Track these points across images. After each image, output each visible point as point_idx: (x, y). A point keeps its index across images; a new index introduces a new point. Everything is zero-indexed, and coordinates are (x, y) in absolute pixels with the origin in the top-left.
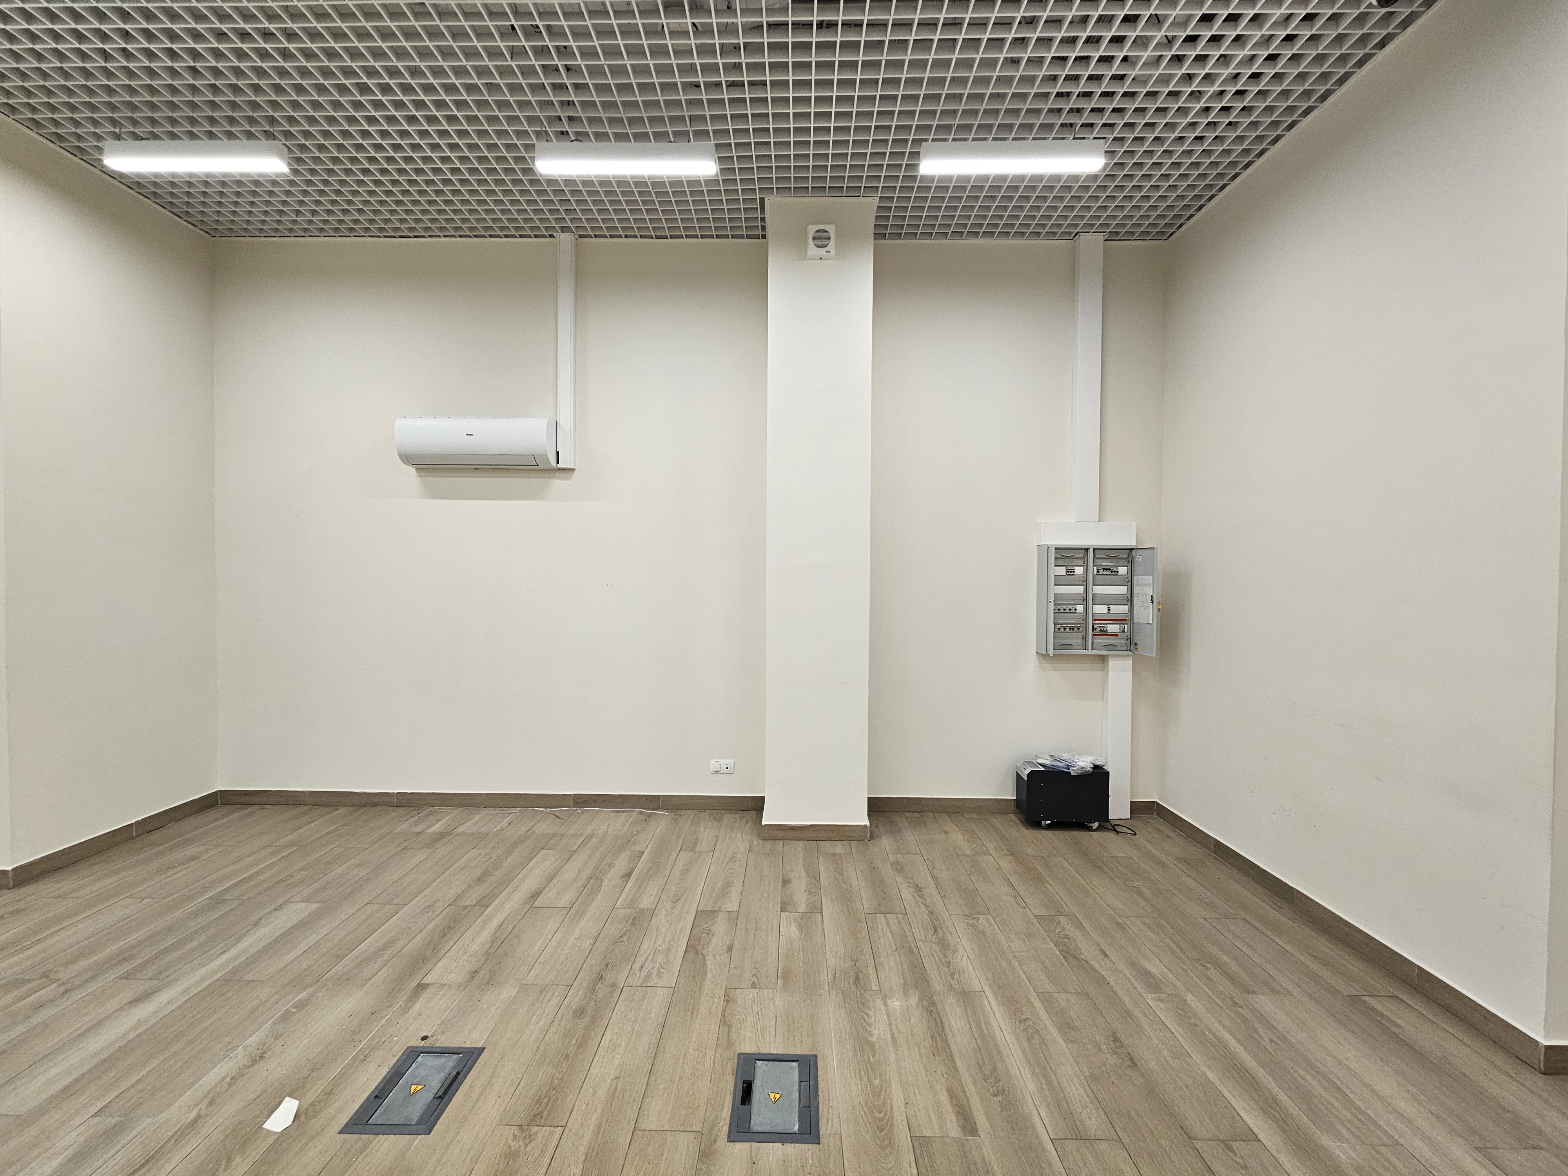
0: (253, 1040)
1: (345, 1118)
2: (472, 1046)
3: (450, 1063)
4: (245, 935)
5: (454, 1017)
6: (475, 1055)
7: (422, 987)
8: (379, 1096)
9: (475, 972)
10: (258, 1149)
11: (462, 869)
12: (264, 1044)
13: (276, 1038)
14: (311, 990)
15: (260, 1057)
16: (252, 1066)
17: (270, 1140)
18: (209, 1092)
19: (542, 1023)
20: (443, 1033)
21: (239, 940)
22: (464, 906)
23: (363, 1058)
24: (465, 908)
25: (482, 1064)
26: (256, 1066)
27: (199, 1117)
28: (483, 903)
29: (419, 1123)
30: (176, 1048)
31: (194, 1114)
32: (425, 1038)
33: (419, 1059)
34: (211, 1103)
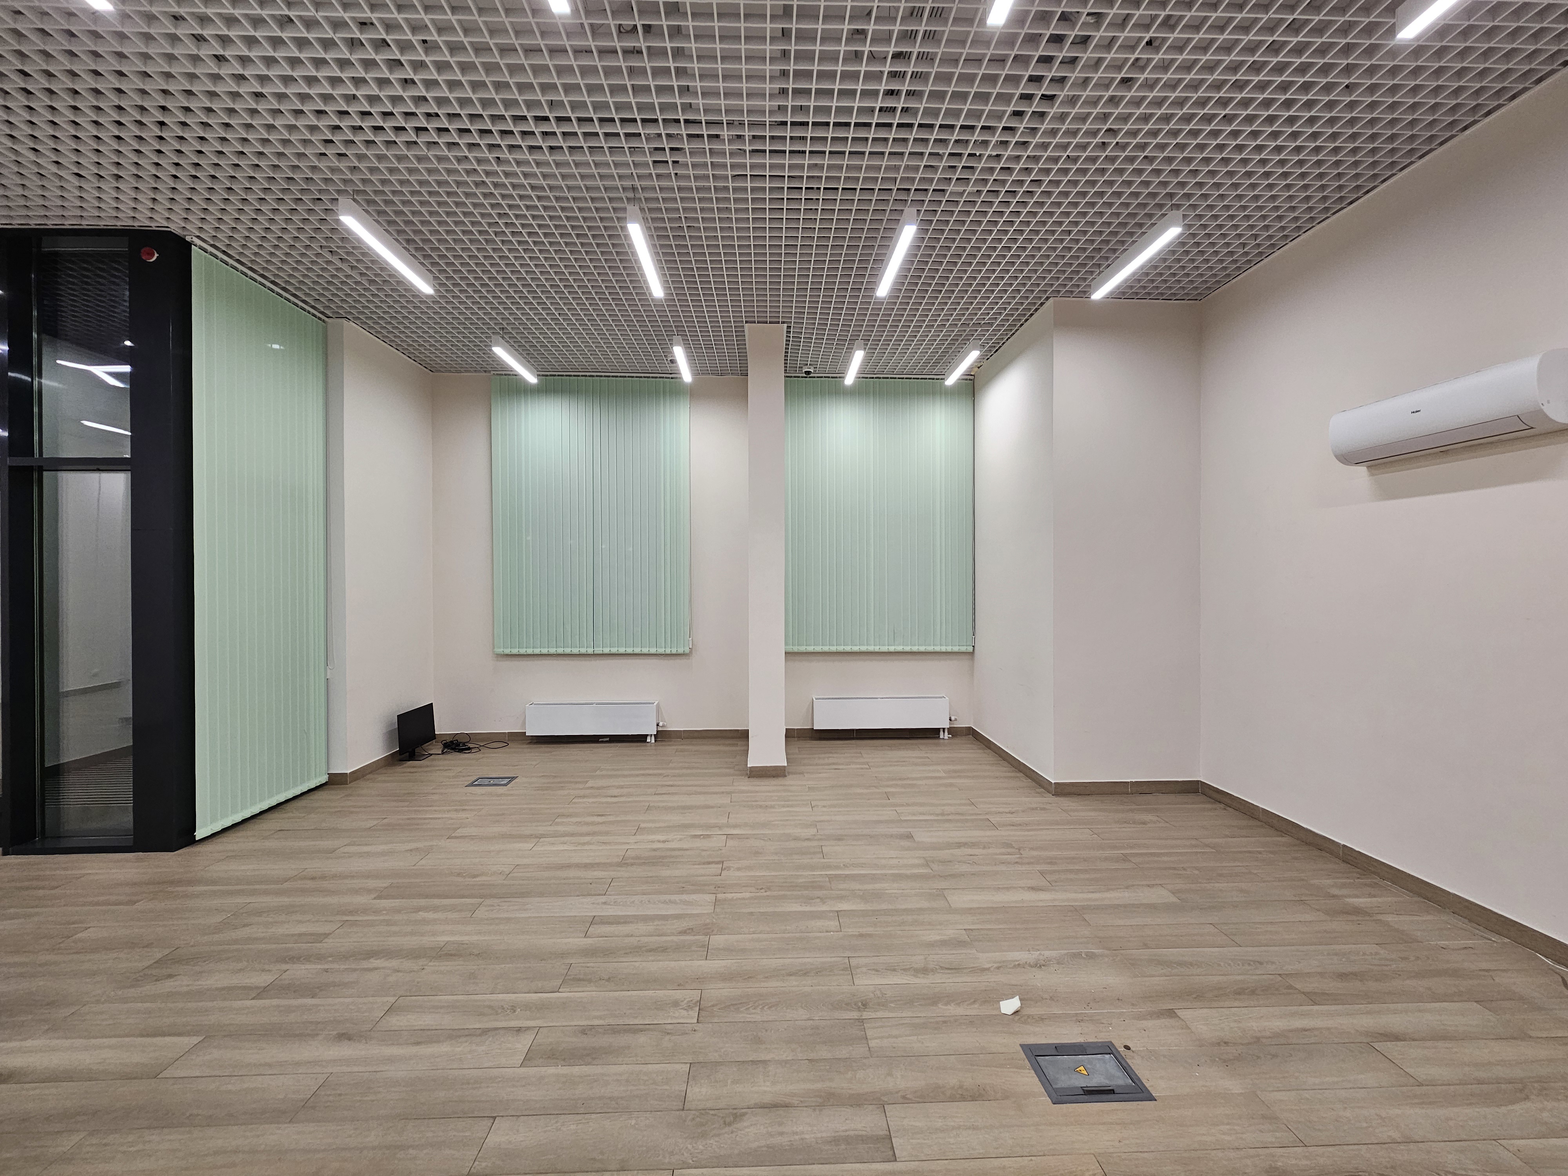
0: (1047, 953)
1: (1031, 1040)
2: (1149, 1089)
3: (1120, 1080)
4: (1112, 890)
5: (1164, 1056)
6: (1140, 1095)
7: (1171, 1013)
8: (1060, 1050)
9: (1225, 1043)
10: (986, 1010)
11: (1336, 954)
12: (1050, 961)
13: (1058, 963)
14: (1106, 952)
15: (1038, 965)
16: (1032, 967)
17: (995, 1012)
18: (1004, 962)
19: (1227, 1138)
20: (1143, 1057)
21: (1108, 890)
22: (1291, 986)
23: (1079, 1019)
24: (1290, 987)
25: (1139, 1107)
26: (1034, 969)
27: (988, 969)
28: (1314, 998)
29: (1056, 1090)
30: (1018, 927)
31: (987, 966)
32: (1127, 1048)
33: (1107, 1056)
34: (998, 968)
